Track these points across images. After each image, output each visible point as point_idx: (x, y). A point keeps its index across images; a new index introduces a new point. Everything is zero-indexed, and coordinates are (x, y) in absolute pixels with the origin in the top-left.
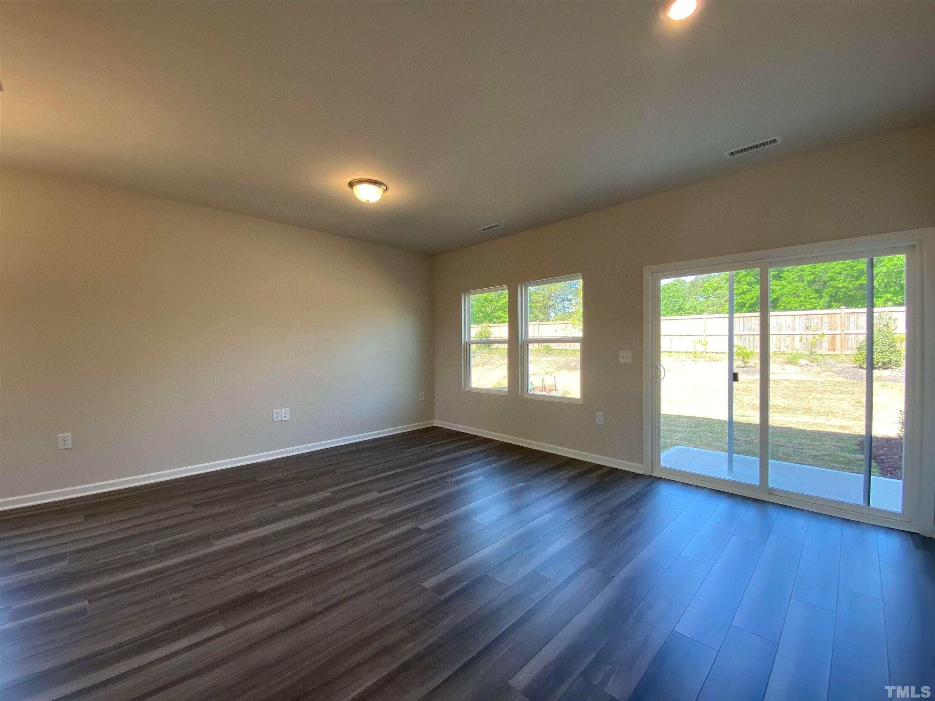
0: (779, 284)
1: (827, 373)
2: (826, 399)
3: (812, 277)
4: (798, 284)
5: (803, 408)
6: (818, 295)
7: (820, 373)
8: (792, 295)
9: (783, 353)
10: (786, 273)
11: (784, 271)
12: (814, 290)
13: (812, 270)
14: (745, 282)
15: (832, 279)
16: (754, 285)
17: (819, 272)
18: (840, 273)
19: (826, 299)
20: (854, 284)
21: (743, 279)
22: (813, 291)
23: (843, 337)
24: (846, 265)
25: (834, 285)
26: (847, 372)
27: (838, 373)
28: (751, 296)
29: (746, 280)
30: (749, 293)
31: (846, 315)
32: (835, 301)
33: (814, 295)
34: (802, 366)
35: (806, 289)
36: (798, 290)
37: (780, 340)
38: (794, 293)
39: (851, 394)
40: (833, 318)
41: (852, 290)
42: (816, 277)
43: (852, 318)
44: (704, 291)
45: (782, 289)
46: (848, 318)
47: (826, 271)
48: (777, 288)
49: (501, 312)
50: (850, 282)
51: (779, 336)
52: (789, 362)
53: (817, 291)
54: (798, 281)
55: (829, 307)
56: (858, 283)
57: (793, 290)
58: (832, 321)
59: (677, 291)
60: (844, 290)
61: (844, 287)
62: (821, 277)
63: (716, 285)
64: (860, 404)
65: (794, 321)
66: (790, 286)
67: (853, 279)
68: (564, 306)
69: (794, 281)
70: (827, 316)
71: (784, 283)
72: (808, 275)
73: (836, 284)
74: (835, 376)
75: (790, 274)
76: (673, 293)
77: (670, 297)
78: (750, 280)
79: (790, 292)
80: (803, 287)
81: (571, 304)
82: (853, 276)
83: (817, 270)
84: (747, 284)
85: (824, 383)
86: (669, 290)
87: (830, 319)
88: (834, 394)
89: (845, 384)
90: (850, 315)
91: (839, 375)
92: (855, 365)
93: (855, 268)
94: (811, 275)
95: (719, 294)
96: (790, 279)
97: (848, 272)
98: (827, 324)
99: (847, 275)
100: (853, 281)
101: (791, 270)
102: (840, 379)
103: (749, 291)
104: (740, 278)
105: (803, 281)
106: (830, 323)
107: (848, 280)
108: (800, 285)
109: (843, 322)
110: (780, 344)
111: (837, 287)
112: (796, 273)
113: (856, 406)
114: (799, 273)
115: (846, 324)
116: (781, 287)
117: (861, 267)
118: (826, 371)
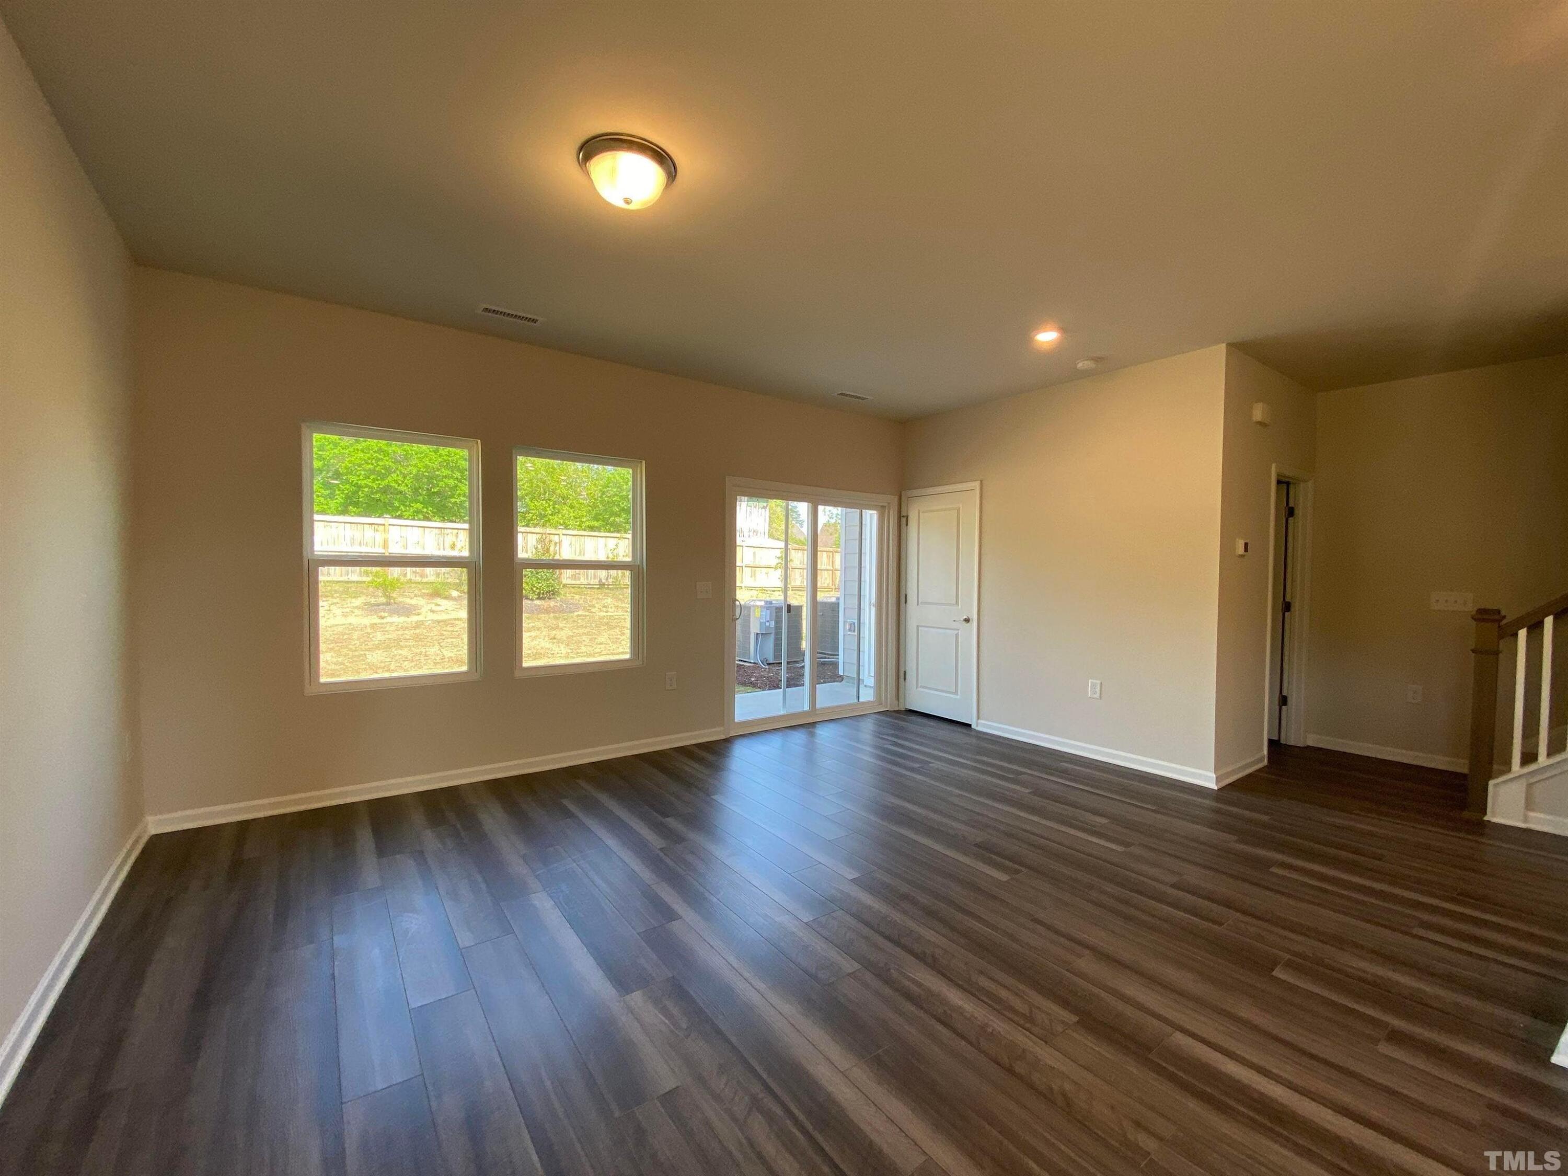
6: (328, 492)
15: (349, 472)
19: (339, 499)
20: (379, 484)
22: (321, 486)
25: (353, 481)
32: (356, 504)
41: (376, 493)
50: (374, 481)
55: (344, 512)
61: (367, 486)
67: (379, 478)
73: (353, 479)
82: (379, 474)
100: (378, 480)
107: (372, 477)
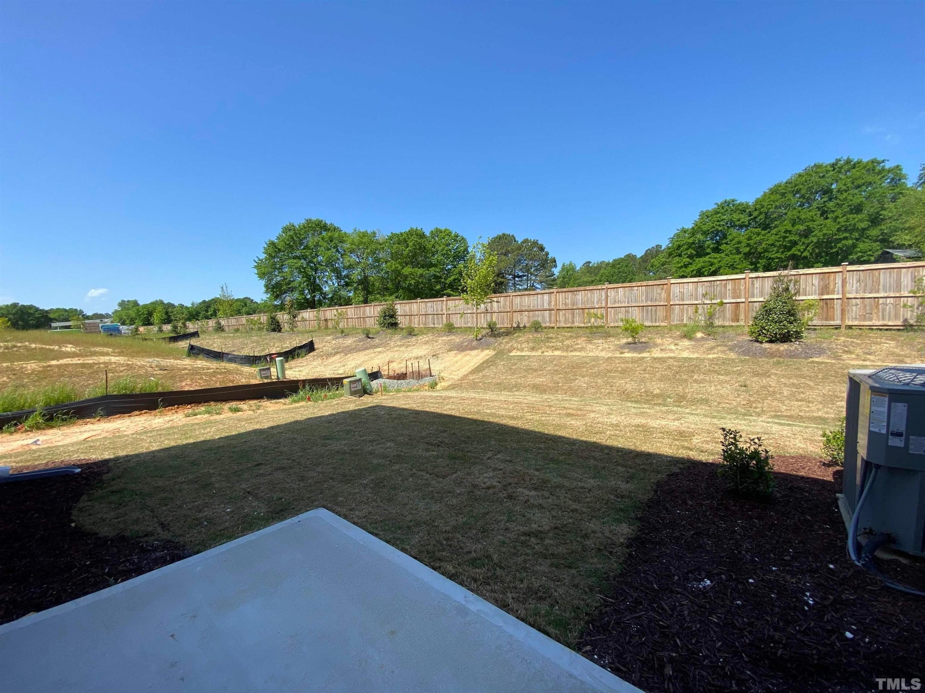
0: (718, 256)
1: (720, 348)
2: (707, 382)
3: (748, 249)
4: (734, 256)
5: (677, 394)
6: (753, 266)
7: (712, 348)
8: (729, 267)
9: (685, 325)
10: (725, 245)
11: (723, 244)
12: (750, 262)
13: (748, 242)
14: (687, 256)
15: (766, 251)
16: (695, 258)
17: (755, 244)
18: (772, 245)
21: (685, 252)
23: (747, 305)
24: (778, 236)
26: (741, 347)
27: (731, 349)
28: (692, 269)
29: (687, 254)
30: (690, 266)
31: (750, 280)
33: (750, 267)
34: (697, 340)
35: (742, 261)
36: (735, 262)
37: (682, 311)
38: (732, 265)
39: (738, 374)
40: (737, 283)
42: (751, 249)
43: (757, 284)
44: (652, 266)
45: (720, 261)
46: (753, 284)
47: (760, 243)
48: (715, 261)
49: (449, 290)
50: (782, 252)
51: (682, 306)
52: (685, 336)
53: (752, 263)
54: (734, 254)
56: (789, 253)
57: (730, 262)
58: (737, 287)
59: (626, 266)
60: (777, 260)
61: (777, 258)
62: (756, 248)
63: (664, 260)
64: (744, 388)
65: (696, 289)
66: (727, 258)
68: (515, 283)
69: (731, 254)
70: (730, 282)
71: (723, 255)
72: (745, 247)
74: (728, 352)
75: (728, 247)
76: (623, 268)
77: (620, 272)
78: (691, 253)
79: (727, 264)
80: (740, 259)
81: (521, 281)
82: (785, 247)
83: (752, 241)
84: (688, 257)
85: (713, 360)
86: (618, 266)
87: (733, 286)
88: (719, 374)
89: (734, 362)
90: (755, 280)
91: (732, 350)
92: (750, 338)
93: (787, 240)
94: (747, 246)
95: (666, 268)
96: (727, 252)
97: (781, 243)
98: (730, 291)
99: (780, 245)
101: (729, 243)
102: (732, 355)
103: (691, 264)
104: (682, 252)
105: (740, 253)
106: (734, 291)
107: (781, 251)
108: (737, 257)
109: (747, 287)
110: (683, 316)
111: (770, 258)
112: (734, 245)
113: (739, 390)
114: (736, 246)
115: (750, 290)
116: (719, 259)
117: (793, 238)
118: (720, 346)
